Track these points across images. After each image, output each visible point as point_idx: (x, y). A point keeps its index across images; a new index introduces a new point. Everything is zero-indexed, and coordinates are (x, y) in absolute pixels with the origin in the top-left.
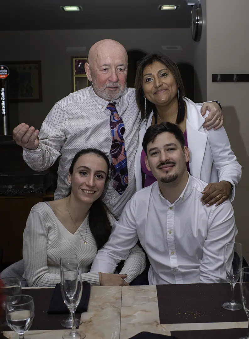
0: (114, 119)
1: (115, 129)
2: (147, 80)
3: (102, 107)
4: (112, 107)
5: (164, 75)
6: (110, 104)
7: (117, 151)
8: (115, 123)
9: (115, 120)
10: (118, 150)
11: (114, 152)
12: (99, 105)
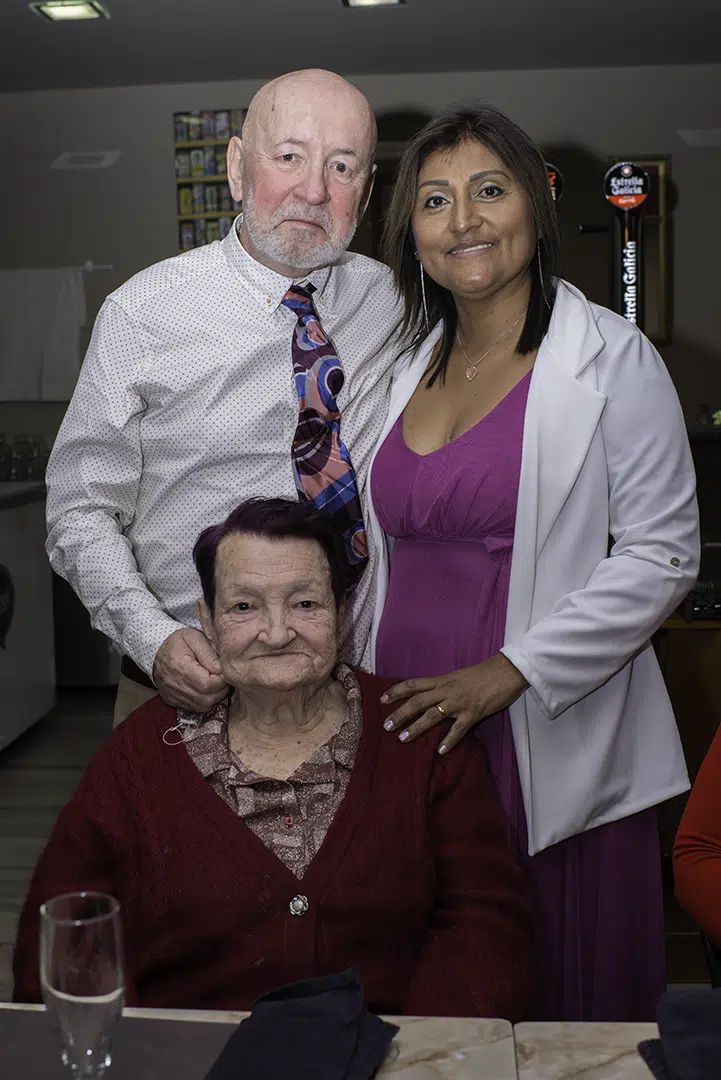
0: (306, 340)
1: (311, 374)
2: (428, 201)
3: (267, 297)
4: (301, 301)
5: (490, 191)
6: (294, 289)
7: (314, 451)
8: (308, 352)
9: (311, 344)
10: (318, 446)
11: (303, 453)
12: (256, 292)
